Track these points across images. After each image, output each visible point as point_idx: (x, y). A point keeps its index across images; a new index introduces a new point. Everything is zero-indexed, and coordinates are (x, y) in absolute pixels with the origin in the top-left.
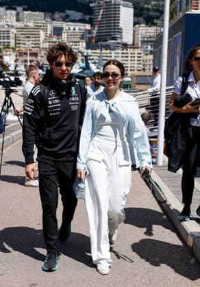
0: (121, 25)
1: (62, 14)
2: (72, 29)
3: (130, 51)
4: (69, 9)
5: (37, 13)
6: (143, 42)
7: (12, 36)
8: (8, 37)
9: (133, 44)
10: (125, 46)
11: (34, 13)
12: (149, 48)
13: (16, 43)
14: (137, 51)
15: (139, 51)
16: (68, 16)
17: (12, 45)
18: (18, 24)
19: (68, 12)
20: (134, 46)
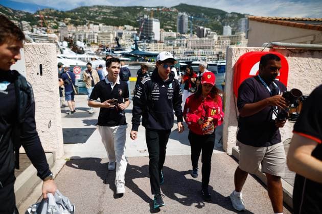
0: (154, 31)
1: (123, 27)
2: (127, 33)
3: (158, 44)
4: (126, 25)
5: (110, 26)
6: (165, 39)
7: (96, 37)
8: (94, 38)
9: (160, 40)
10: (156, 41)
11: (107, 26)
12: (169, 42)
13: (98, 41)
14: (162, 44)
15: (163, 44)
16: (125, 28)
17: (96, 42)
18: (99, 32)
19: (126, 26)
20: (160, 42)
